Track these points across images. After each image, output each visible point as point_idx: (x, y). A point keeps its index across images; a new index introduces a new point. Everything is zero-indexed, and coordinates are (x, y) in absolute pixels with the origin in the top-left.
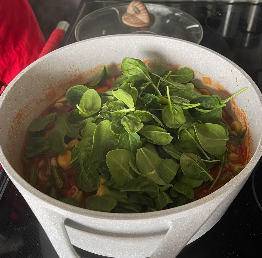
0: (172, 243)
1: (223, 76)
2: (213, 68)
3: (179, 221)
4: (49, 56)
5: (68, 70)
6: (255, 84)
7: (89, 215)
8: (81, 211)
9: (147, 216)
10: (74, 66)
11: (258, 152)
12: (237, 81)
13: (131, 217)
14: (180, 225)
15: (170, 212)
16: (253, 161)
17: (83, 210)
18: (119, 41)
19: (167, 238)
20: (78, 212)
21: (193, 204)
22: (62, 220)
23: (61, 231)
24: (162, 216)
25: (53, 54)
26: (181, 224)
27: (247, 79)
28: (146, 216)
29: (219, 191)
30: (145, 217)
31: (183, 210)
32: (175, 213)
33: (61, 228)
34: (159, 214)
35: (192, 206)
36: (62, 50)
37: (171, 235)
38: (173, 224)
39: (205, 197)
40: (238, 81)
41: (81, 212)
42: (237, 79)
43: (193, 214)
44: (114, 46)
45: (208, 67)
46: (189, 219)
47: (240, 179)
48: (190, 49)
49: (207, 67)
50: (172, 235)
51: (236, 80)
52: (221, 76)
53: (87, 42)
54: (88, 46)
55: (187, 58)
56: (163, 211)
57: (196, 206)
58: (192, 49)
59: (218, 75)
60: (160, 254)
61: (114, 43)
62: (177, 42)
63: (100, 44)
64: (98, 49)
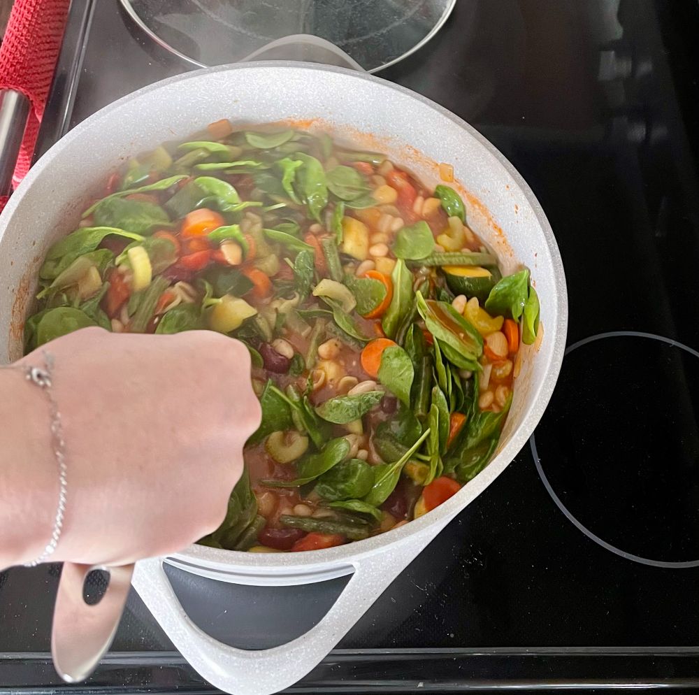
0: (358, 597)
1: (489, 189)
2: (468, 164)
3: (372, 561)
4: (74, 138)
5: (120, 155)
6: (553, 235)
7: (209, 557)
8: (193, 550)
9: (315, 558)
10: (132, 143)
11: (532, 416)
12: (516, 212)
13: (286, 560)
14: (373, 567)
15: (357, 549)
16: (519, 438)
17: (197, 549)
18: (242, 79)
19: (350, 591)
20: (188, 553)
21: (398, 533)
22: (158, 562)
23: (158, 582)
24: (342, 557)
25: (84, 130)
26: (374, 565)
27: (537, 220)
28: (313, 557)
29: (448, 505)
30: (311, 560)
31: (379, 544)
32: (365, 551)
33: (158, 577)
34: (337, 552)
35: (396, 536)
36: (103, 117)
37: (356, 586)
38: (361, 566)
39: (420, 518)
40: (518, 214)
41: (195, 551)
42: (517, 208)
43: (397, 546)
44: (232, 90)
45: (457, 159)
46: (390, 555)
47: (490, 478)
48: (419, 113)
49: (454, 158)
50: (358, 584)
51: (515, 209)
52: (485, 187)
53: (163, 88)
54: (165, 97)
55: (410, 129)
56: (344, 548)
57: (404, 537)
58: (423, 114)
59: (477, 182)
60: (337, 617)
61: (231, 85)
62: (388, 91)
63: (196, 88)
64: (192, 98)
